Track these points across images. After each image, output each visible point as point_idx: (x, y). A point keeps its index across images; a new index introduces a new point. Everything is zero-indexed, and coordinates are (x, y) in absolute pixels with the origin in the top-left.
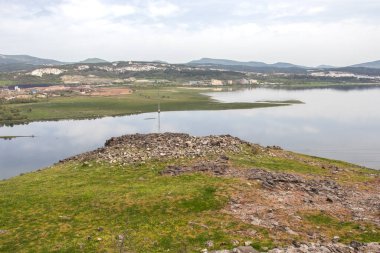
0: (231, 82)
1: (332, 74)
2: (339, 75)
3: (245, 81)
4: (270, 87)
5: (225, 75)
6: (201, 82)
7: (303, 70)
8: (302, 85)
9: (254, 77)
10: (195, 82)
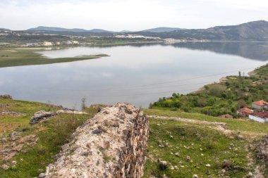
0: (59, 43)
1: (130, 36)
2: (134, 37)
3: (69, 42)
4: (87, 46)
5: (55, 39)
6: (36, 44)
7: (111, 34)
8: (110, 44)
9: (76, 39)
10: (31, 44)
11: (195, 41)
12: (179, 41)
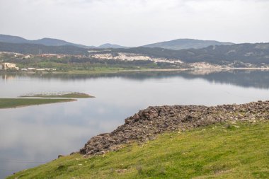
2: (132, 59)
9: (9, 59)
11: (251, 68)
12: (218, 68)
